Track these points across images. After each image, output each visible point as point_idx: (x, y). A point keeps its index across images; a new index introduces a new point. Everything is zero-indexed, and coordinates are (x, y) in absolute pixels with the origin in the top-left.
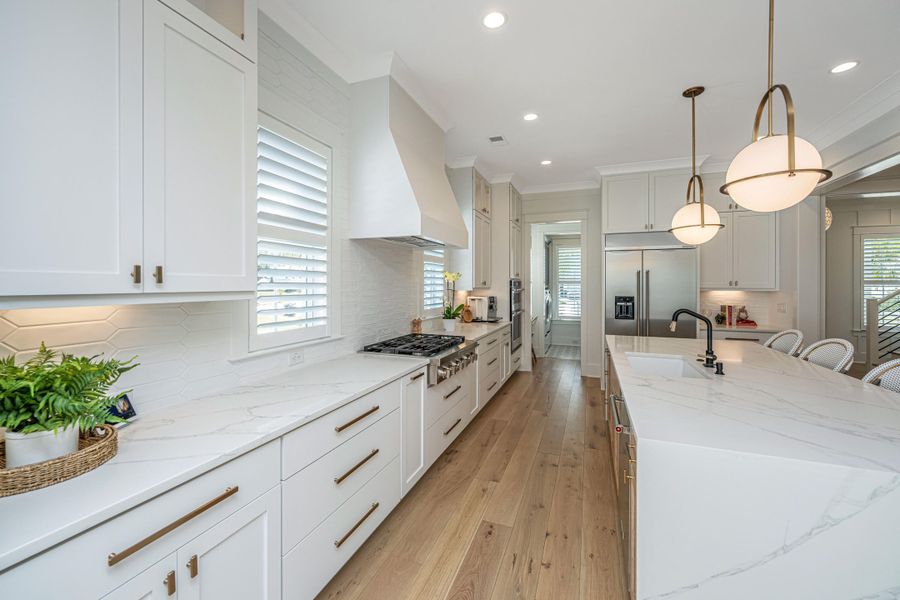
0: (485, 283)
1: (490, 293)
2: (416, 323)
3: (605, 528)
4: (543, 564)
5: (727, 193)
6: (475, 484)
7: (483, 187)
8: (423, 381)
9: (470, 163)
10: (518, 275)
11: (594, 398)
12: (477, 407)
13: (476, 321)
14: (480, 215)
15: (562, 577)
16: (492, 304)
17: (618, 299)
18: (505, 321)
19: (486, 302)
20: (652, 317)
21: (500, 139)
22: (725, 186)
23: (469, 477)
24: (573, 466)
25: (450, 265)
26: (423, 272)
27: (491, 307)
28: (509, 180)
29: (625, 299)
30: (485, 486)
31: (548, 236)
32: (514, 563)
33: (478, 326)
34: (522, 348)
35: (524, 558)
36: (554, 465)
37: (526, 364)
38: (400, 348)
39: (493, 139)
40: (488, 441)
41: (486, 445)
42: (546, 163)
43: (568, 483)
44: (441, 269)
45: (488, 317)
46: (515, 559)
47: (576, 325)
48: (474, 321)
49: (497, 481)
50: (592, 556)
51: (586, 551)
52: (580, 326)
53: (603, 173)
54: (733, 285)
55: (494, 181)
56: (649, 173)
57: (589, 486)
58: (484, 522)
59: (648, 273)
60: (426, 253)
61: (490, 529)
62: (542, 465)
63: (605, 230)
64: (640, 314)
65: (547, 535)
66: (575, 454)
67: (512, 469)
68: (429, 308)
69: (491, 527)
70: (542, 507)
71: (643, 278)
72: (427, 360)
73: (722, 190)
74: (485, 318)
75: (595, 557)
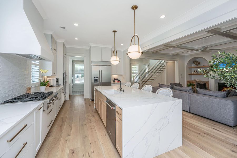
0: (55, 73)
1: (57, 77)
2: (29, 89)
3: (103, 135)
4: (92, 152)
5: (128, 55)
6: (62, 140)
7: (54, 42)
8: (42, 110)
9: (51, 33)
10: (65, 71)
11: (89, 104)
12: (56, 115)
13: (51, 86)
14: (54, 51)
15: (98, 153)
16: (57, 80)
17: (95, 78)
18: (62, 86)
19: (55, 80)
20: (102, 81)
21: (64, 28)
22: (127, 53)
23: (59, 139)
24: (90, 123)
25: (41, 67)
26: (31, 69)
27: (57, 81)
28: (63, 42)
29: (96, 77)
30: (66, 139)
31: (73, 60)
32: (84, 157)
33: (52, 88)
34: (66, 93)
35: (86, 153)
36: (85, 124)
37: (68, 98)
38: (26, 99)
39: (61, 27)
40: (62, 124)
41: (62, 126)
42: (76, 39)
43: (91, 128)
44: (38, 68)
45: (56, 85)
46: (84, 156)
47: (82, 85)
48: (50, 86)
49: (70, 136)
50: (103, 143)
51: (101, 143)
52: (84, 85)
53: (91, 45)
54: (116, 74)
55: (57, 41)
56: (102, 47)
57: (96, 126)
58: (70, 150)
59: (101, 71)
60: (32, 62)
61: (73, 151)
62: (82, 126)
63: (91, 60)
64: (100, 81)
65: (90, 144)
66: (90, 119)
67: (73, 130)
68: (33, 83)
69: (73, 150)
70: (86, 137)
71: (100, 72)
72: (43, 102)
73: (127, 54)
74: (55, 85)
75: (104, 143)
